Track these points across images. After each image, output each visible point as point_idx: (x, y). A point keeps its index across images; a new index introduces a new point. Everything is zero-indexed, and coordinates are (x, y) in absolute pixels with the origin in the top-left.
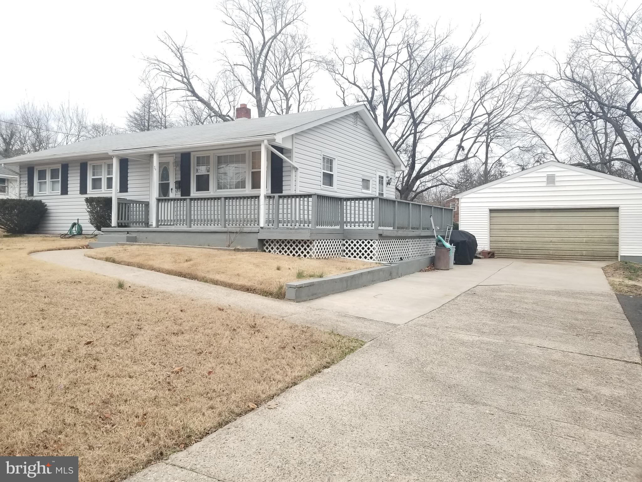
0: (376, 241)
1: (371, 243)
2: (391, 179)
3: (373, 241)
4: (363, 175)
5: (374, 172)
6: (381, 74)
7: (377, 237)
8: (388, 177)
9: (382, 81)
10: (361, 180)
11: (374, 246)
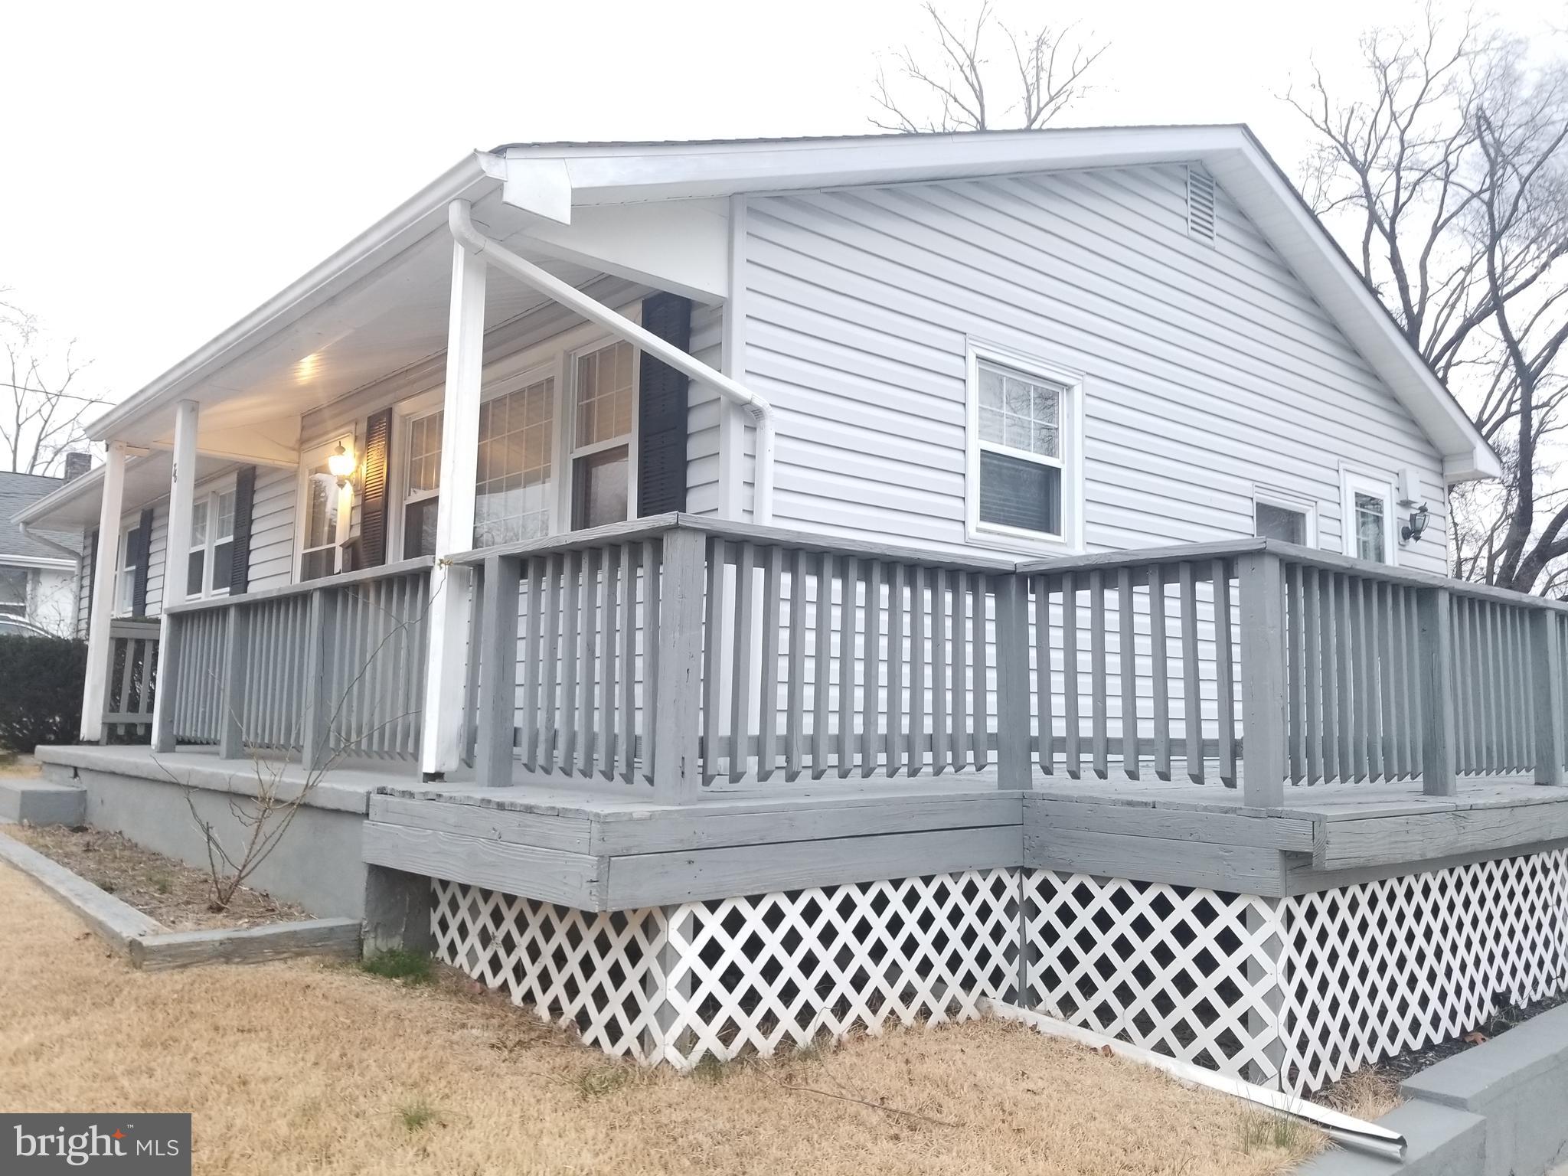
0: (1262, 908)
1: (1227, 916)
2: (1423, 510)
3: (1238, 906)
4: (1260, 485)
5: (1330, 476)
6: (1392, 237)
7: (1273, 875)
8: (1406, 504)
9: (1395, 260)
10: (1250, 508)
11: (1251, 944)
